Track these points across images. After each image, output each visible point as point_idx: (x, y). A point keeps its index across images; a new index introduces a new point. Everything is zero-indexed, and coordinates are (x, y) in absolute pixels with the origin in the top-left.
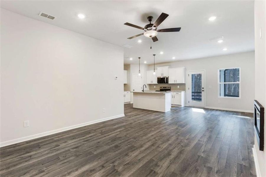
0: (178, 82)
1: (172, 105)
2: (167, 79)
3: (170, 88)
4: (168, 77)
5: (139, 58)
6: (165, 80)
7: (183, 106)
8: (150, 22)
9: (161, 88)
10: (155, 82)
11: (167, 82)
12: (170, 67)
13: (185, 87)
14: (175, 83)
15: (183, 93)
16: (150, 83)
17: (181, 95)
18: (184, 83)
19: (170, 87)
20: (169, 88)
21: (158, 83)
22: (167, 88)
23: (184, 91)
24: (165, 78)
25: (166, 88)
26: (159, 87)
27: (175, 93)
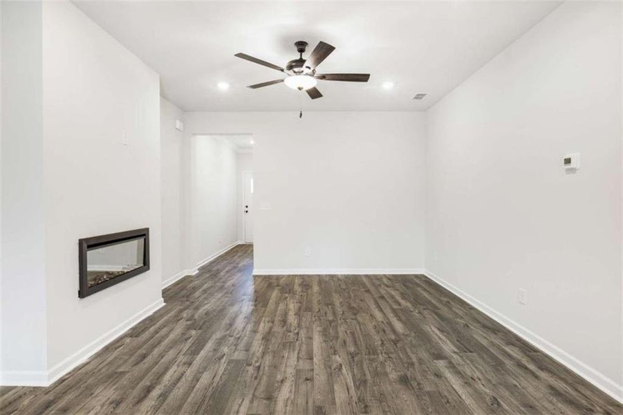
8: (299, 54)
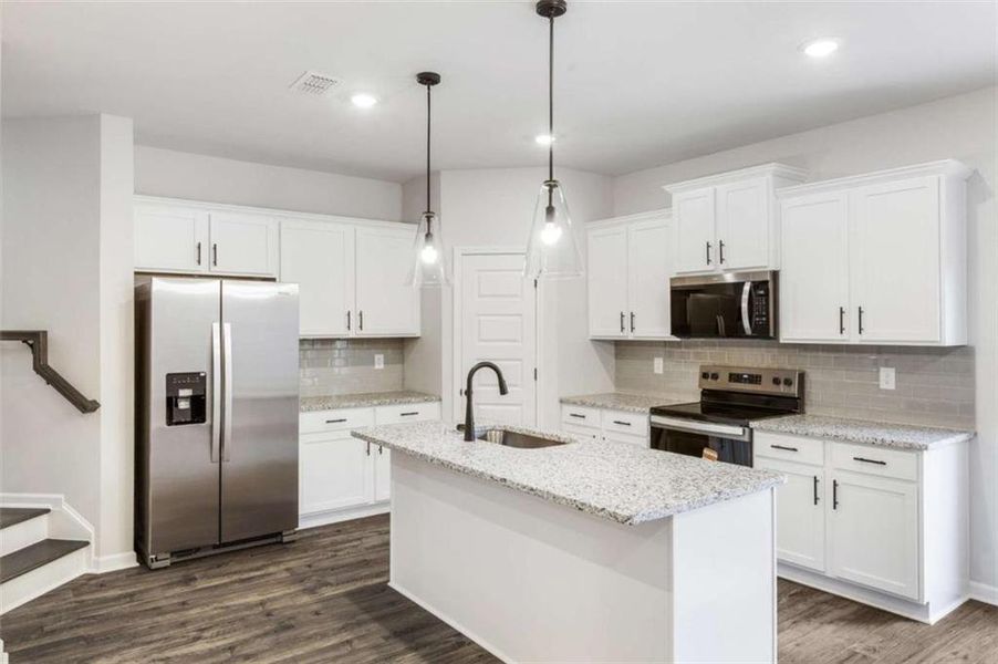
0: (879, 332)
1: (782, 564)
2: (765, 289)
3: (794, 390)
4: (775, 274)
5: (429, 79)
6: (745, 305)
7: (939, 602)
9: (711, 385)
10: (655, 323)
11: (765, 329)
12: (798, 172)
13: (972, 385)
14: (852, 338)
15: (941, 458)
16: (614, 332)
17: (916, 481)
18: (949, 339)
19: (802, 376)
20: (782, 389)
21: (674, 331)
22: (766, 387)
23: (962, 437)
24: (738, 287)
25: (755, 379)
26: (695, 372)
27: (843, 455)
